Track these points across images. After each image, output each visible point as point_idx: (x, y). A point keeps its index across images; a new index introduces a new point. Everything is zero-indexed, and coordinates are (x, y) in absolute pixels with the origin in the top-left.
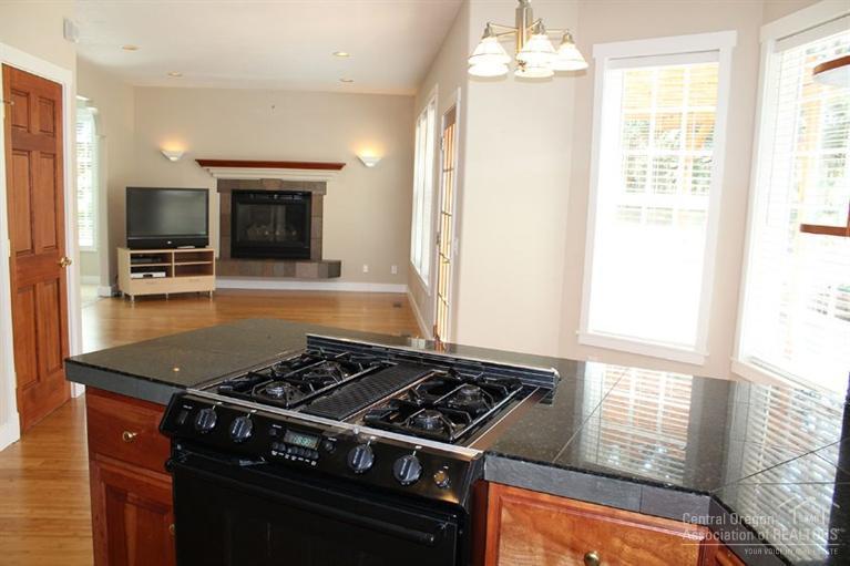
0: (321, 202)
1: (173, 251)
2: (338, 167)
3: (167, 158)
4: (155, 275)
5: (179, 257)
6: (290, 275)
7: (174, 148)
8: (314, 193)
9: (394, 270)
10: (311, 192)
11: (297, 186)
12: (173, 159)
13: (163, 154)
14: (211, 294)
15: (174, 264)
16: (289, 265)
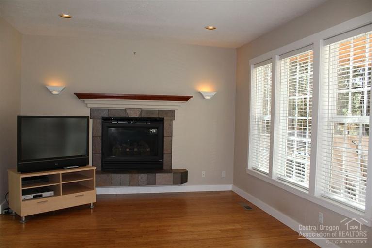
0: (171, 125)
1: (60, 172)
2: (186, 99)
3: (50, 92)
4: (44, 194)
5: (65, 176)
6: (152, 183)
7: (55, 85)
10: (164, 118)
11: (153, 113)
12: (54, 92)
13: (47, 88)
14: (92, 205)
15: (61, 183)
16: (151, 176)
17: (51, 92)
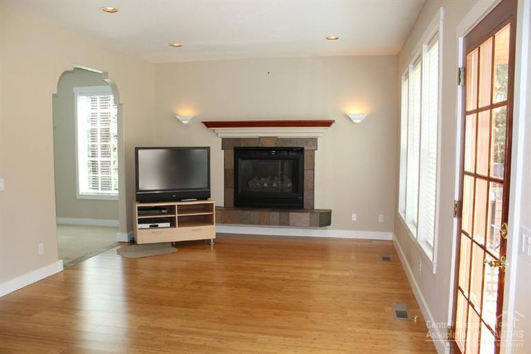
0: (313, 156)
1: (176, 204)
2: (327, 124)
4: (160, 225)
5: (181, 209)
6: (285, 223)
7: (186, 113)
8: (305, 148)
9: (381, 219)
10: (303, 148)
11: (290, 142)
12: (185, 122)
13: (177, 118)
14: (212, 241)
15: (177, 215)
16: (284, 215)
17: (181, 122)
